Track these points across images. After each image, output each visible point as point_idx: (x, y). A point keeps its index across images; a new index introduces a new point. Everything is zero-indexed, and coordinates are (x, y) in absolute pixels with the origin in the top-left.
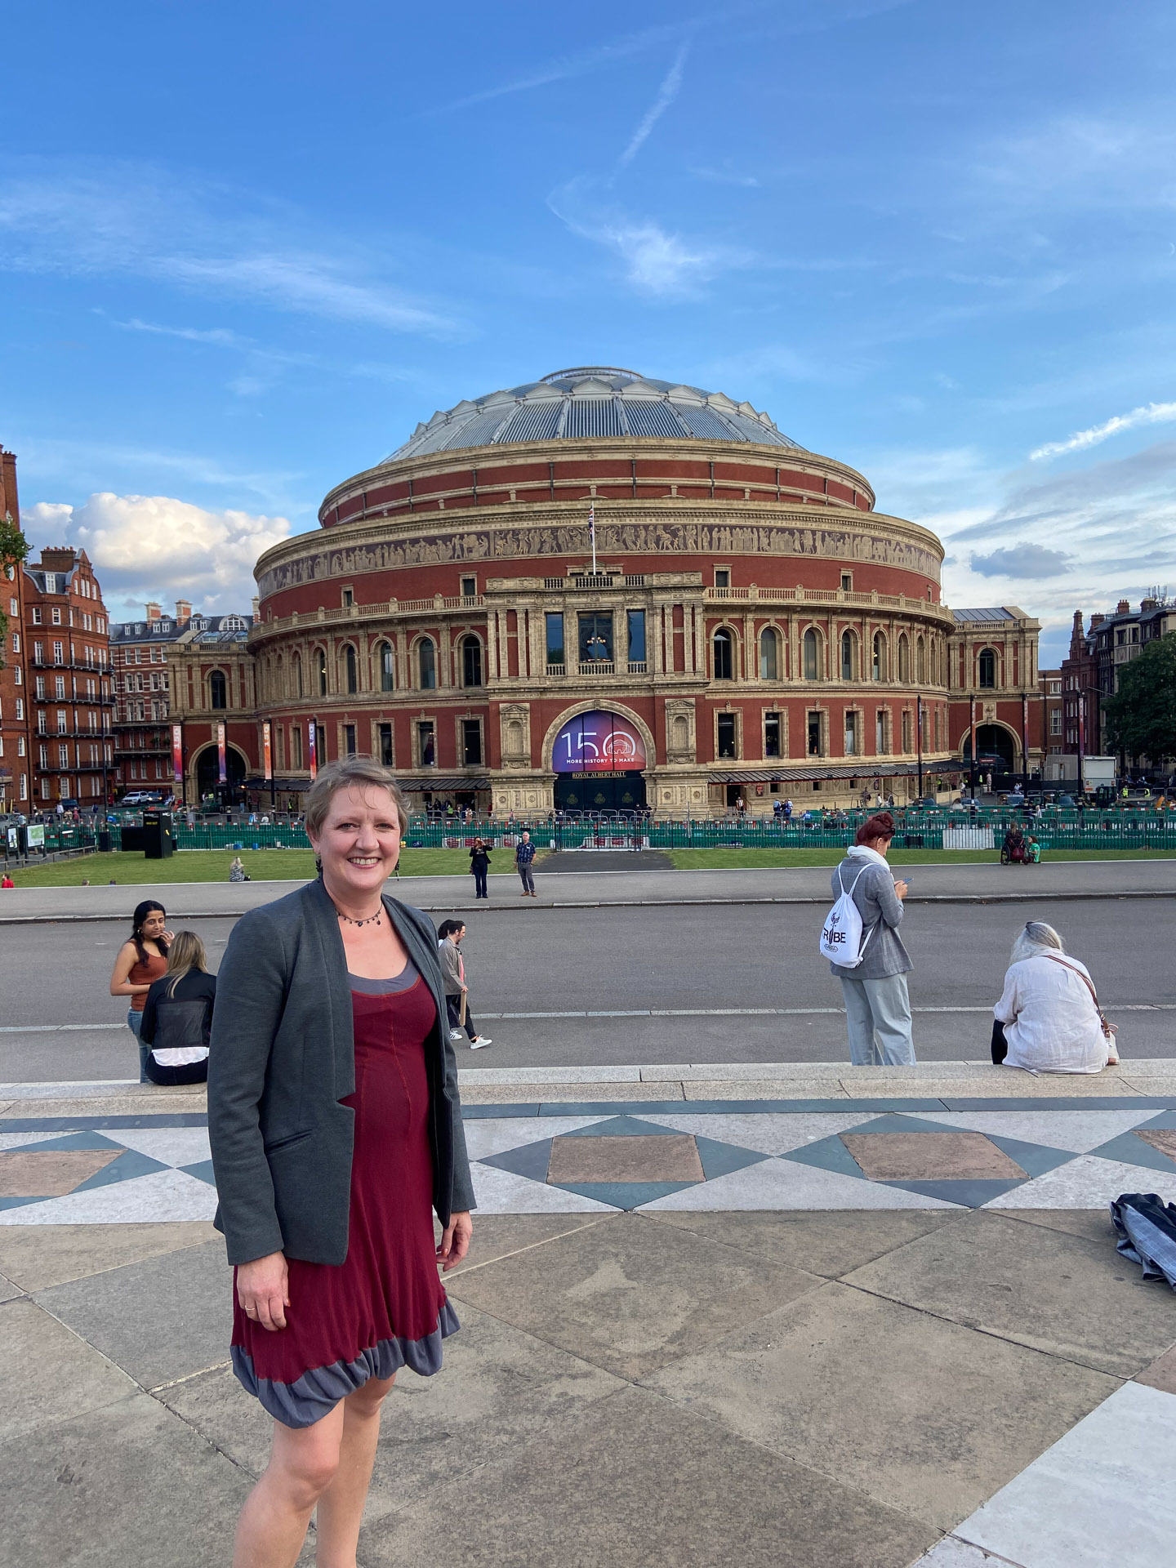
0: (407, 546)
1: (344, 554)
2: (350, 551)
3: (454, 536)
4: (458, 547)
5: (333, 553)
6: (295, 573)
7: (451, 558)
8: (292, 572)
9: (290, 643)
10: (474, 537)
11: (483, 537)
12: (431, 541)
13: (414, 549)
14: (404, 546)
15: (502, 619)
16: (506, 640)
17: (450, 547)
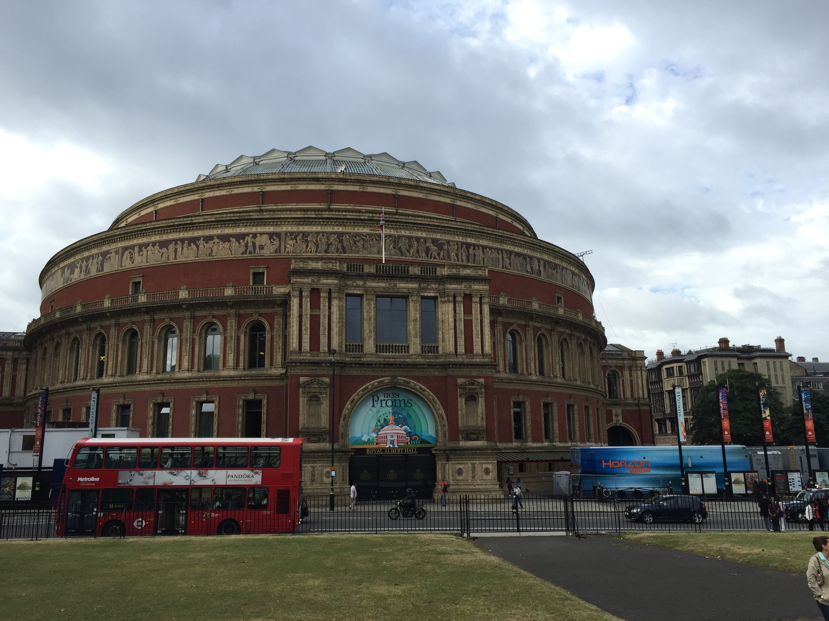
0: (201, 242)
1: (136, 249)
2: (141, 246)
3: (248, 235)
4: (250, 244)
5: (125, 249)
6: (84, 268)
7: (243, 253)
8: (81, 267)
9: (71, 330)
10: (266, 237)
11: (275, 237)
12: (225, 238)
13: (207, 246)
14: (198, 243)
15: (306, 297)
16: (309, 317)
17: (243, 244)
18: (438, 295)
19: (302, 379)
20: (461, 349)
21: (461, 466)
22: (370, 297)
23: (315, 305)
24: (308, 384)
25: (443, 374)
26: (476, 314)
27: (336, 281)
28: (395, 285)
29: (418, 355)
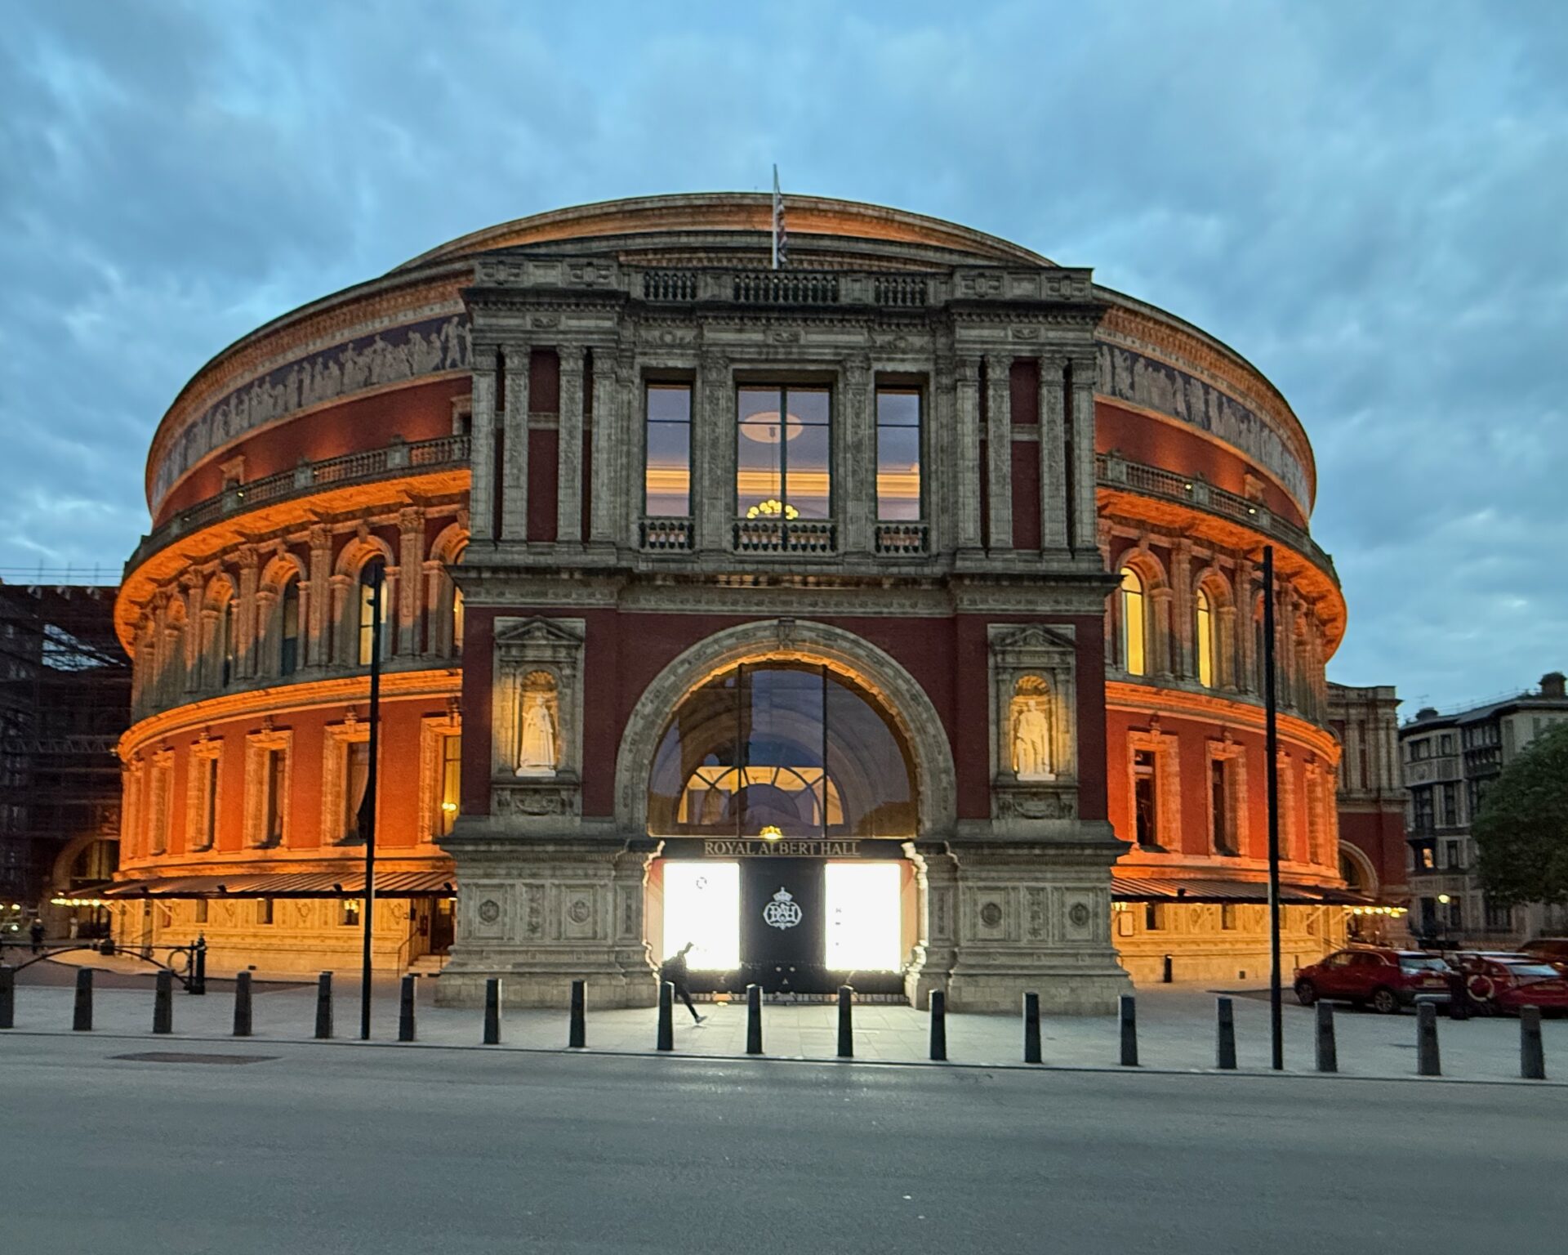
15: (517, 374)
16: (525, 439)
18: (928, 367)
19: (500, 623)
20: (1002, 533)
21: (996, 898)
22: (713, 376)
23: (545, 400)
24: (520, 636)
25: (941, 612)
26: (1052, 422)
27: (608, 324)
28: (795, 338)
29: (864, 554)
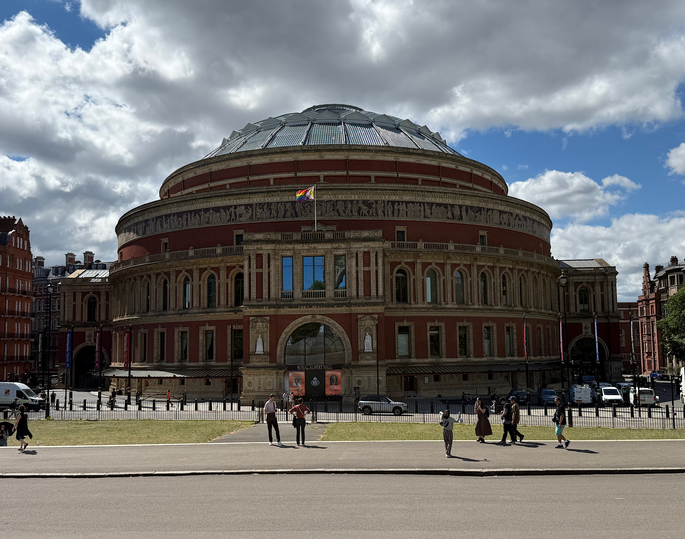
1: (164, 219)
3: (231, 206)
4: (233, 213)
5: (158, 218)
6: (135, 231)
7: (228, 221)
10: (243, 207)
11: (249, 207)
12: (217, 209)
13: (206, 215)
14: (200, 214)
15: (253, 260)
16: (255, 274)
17: (229, 213)
18: (346, 252)
20: (361, 294)
22: (297, 257)
23: (260, 265)
25: (348, 312)
26: (373, 266)
27: (273, 248)
28: (315, 247)
